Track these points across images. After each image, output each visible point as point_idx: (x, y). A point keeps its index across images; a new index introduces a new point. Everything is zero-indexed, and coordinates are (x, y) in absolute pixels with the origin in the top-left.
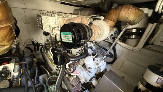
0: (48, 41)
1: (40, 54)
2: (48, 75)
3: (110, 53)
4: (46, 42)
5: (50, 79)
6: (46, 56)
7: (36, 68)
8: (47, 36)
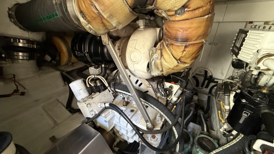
0: (232, 79)
1: (206, 94)
2: (203, 130)
4: (228, 80)
5: (203, 138)
6: (215, 102)
7: (192, 109)
8: (236, 71)
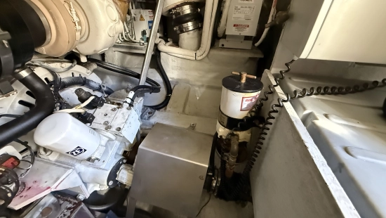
3: (148, 80)
